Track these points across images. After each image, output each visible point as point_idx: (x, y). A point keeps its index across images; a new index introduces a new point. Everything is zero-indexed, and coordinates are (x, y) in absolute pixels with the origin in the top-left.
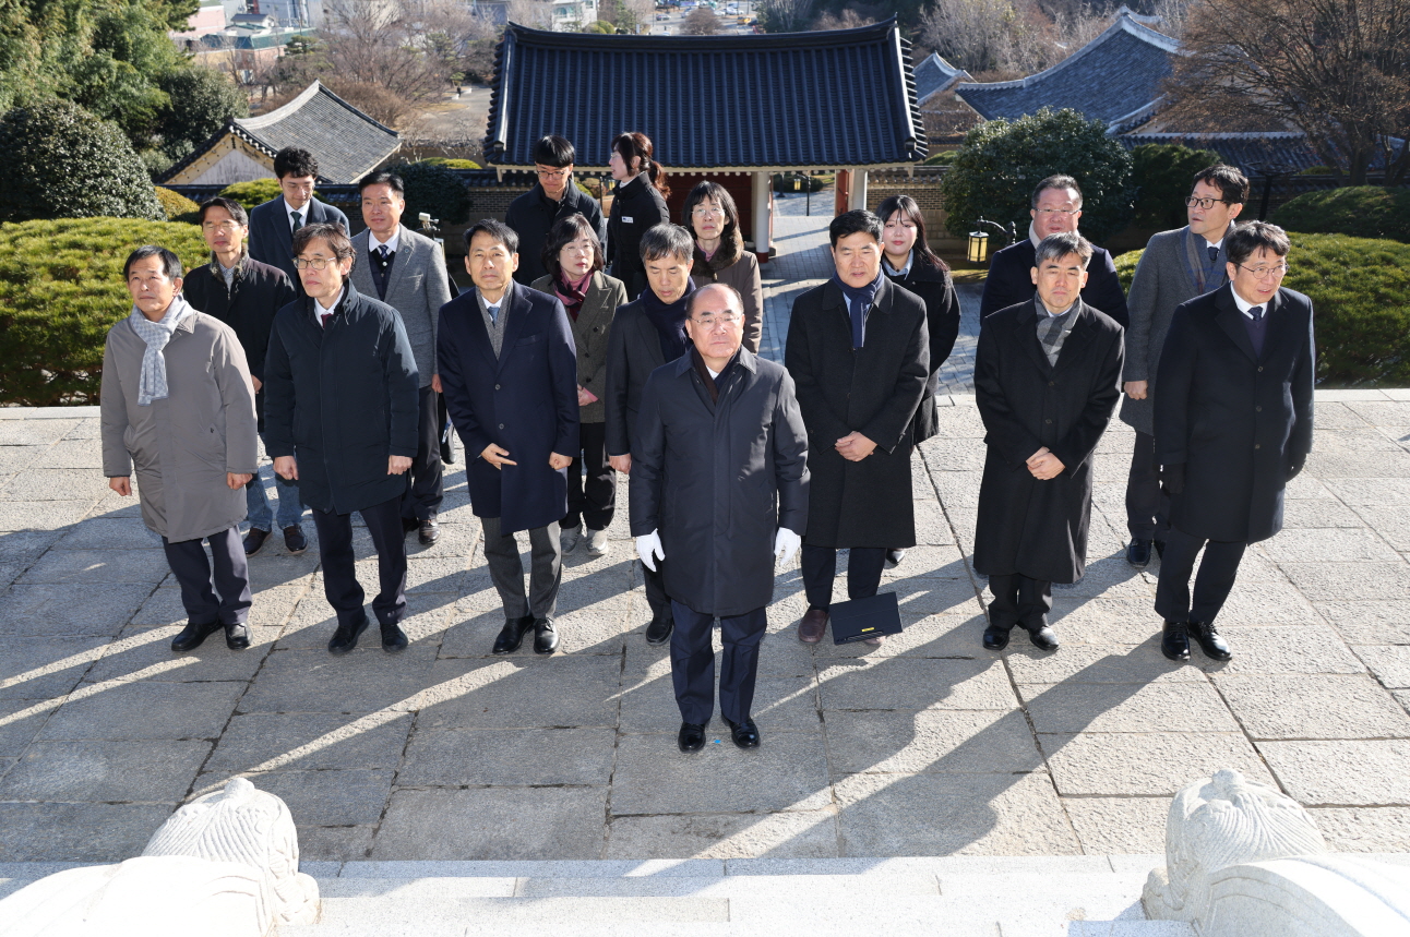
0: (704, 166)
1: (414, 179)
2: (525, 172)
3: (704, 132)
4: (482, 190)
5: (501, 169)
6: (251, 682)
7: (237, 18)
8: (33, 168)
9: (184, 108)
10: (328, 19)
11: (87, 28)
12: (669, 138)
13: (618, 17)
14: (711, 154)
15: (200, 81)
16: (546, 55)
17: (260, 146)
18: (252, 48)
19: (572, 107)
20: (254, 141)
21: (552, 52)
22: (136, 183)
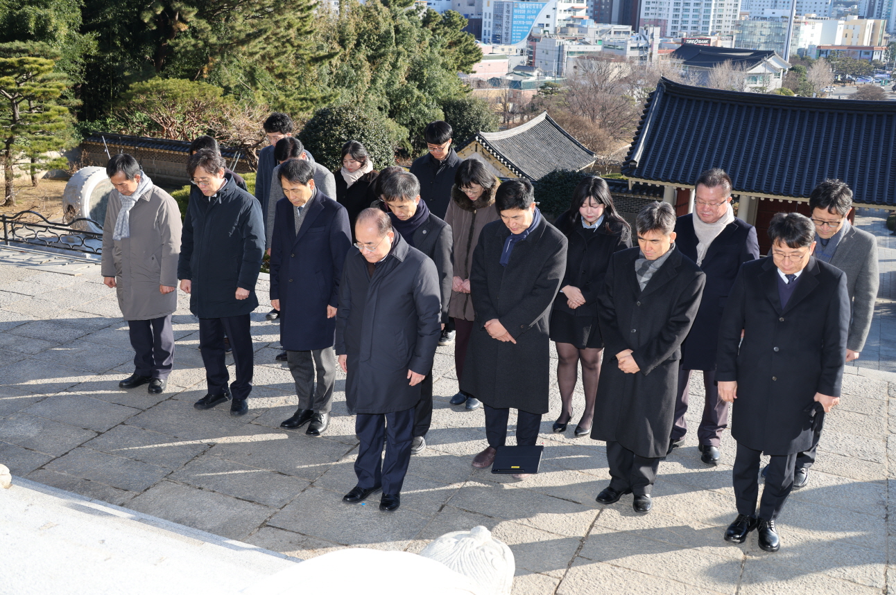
0: (791, 196)
1: (569, 181)
2: (649, 185)
3: (797, 170)
4: (621, 195)
5: (632, 181)
6: (144, 411)
7: (518, 68)
8: (323, 145)
9: (456, 123)
10: (575, 73)
11: (404, 65)
12: (767, 172)
13: (799, 86)
14: (798, 187)
15: (470, 106)
16: (685, 102)
17: (493, 151)
18: (521, 89)
19: (695, 142)
20: (490, 148)
21: (690, 101)
22: (384, 162)
